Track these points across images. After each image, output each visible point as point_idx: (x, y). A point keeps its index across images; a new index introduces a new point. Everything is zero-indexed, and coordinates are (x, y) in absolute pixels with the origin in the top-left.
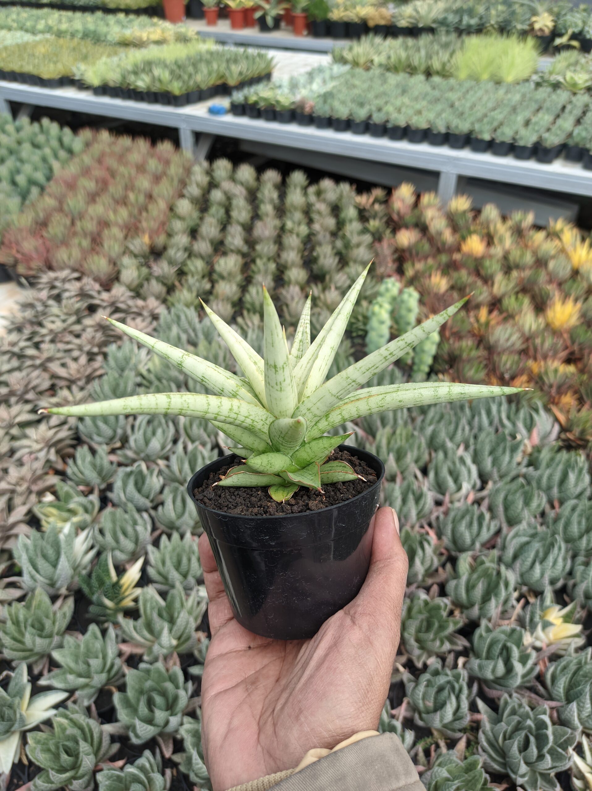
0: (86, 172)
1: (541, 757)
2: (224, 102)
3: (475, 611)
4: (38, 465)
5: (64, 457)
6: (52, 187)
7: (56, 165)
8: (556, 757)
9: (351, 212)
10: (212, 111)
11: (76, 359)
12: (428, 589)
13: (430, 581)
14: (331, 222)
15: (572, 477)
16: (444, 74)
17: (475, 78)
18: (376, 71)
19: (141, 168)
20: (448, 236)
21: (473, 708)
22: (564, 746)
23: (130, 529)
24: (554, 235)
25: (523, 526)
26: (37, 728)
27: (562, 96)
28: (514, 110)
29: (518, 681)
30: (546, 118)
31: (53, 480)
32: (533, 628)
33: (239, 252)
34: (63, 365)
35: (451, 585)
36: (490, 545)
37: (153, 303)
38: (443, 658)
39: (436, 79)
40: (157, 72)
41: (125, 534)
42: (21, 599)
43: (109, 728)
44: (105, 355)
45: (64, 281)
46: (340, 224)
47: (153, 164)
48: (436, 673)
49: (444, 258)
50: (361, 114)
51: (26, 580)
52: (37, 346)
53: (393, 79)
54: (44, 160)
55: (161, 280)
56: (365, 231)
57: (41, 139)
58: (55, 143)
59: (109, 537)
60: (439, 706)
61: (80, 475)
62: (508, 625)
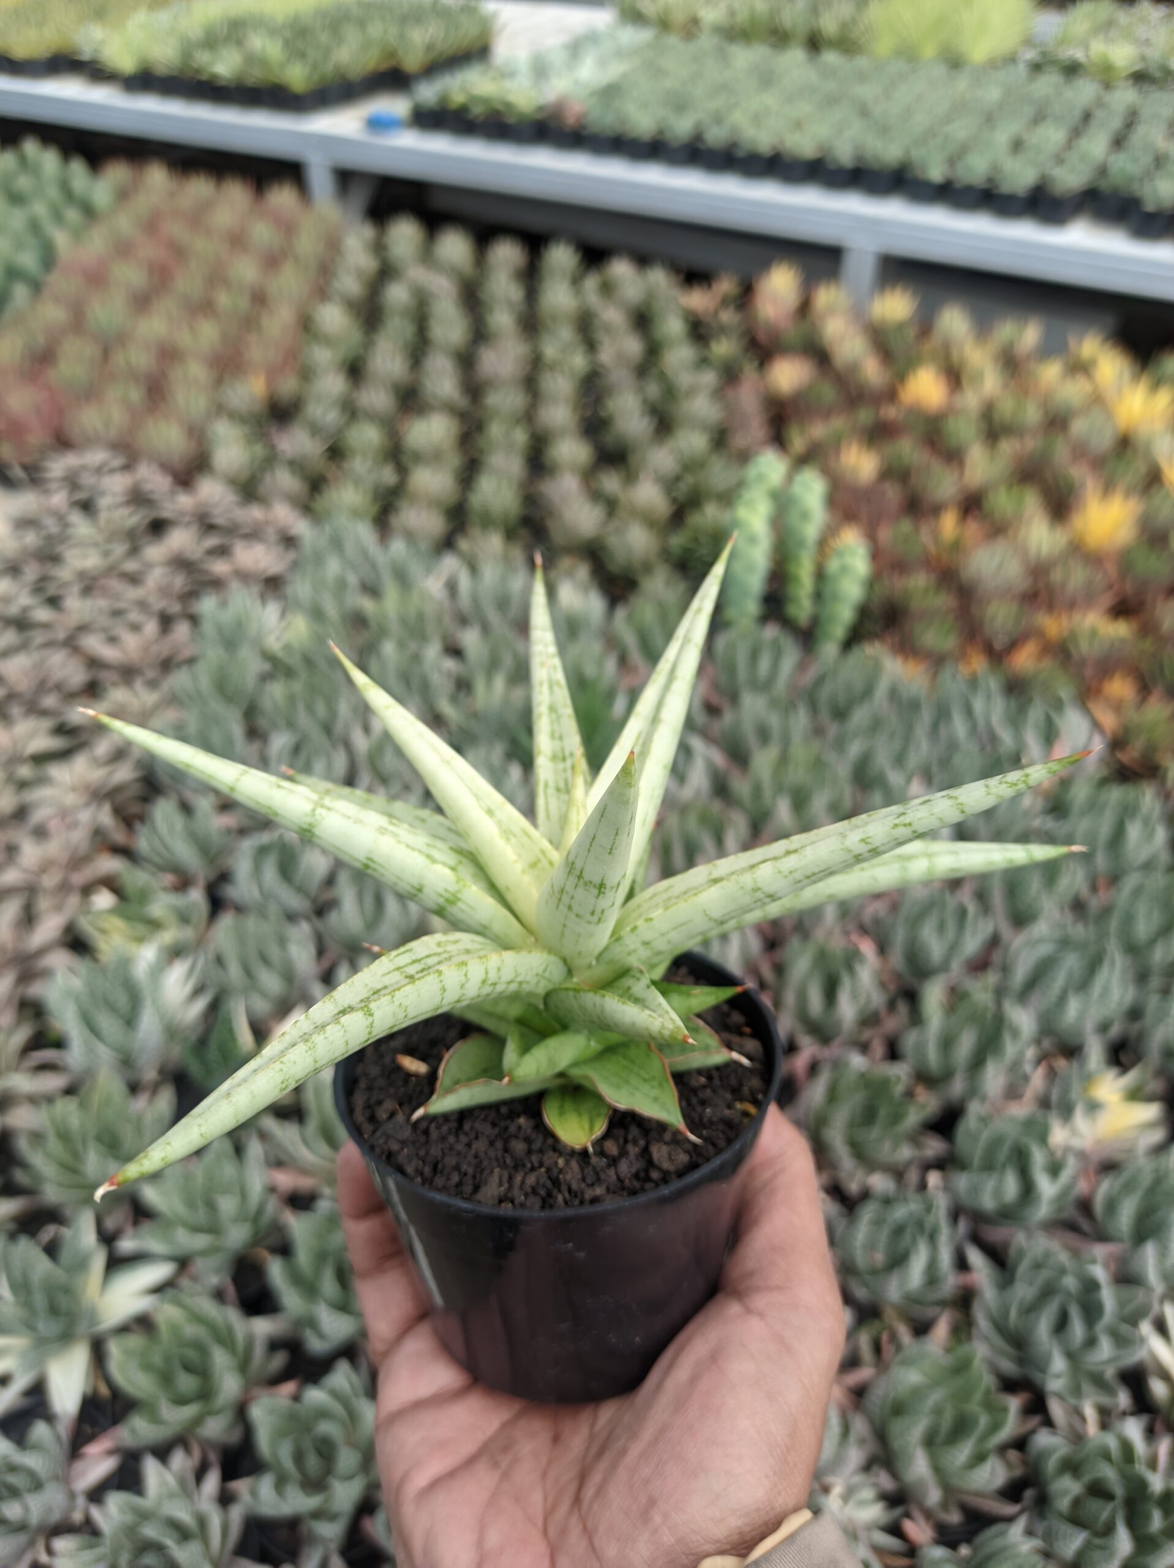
0: (123, 249)
1: (1091, 1342)
2: (396, 106)
3: (957, 1087)
4: (79, 837)
5: (129, 819)
6: (58, 282)
7: (61, 239)
8: (1122, 1341)
9: (673, 326)
10: (376, 124)
11: (136, 628)
12: (864, 1048)
13: (866, 1035)
14: (633, 346)
15: (1134, 831)
16: (847, 44)
17: (908, 54)
18: (706, 41)
19: (237, 240)
20: (872, 371)
21: (962, 1264)
22: (1133, 1320)
23: (274, 952)
24: (1079, 368)
25: (1041, 928)
26: (123, 1329)
27: (1085, 91)
28: (989, 119)
29: (1043, 1210)
30: (1053, 136)
31: (109, 864)
32: (1067, 1111)
33: (451, 409)
34: (113, 640)
35: (909, 1041)
36: (979, 965)
37: (283, 514)
38: (898, 1174)
39: (830, 57)
40: (258, 43)
41: (265, 960)
42: (70, 1091)
43: (263, 1327)
44: (194, 620)
45: (99, 470)
46: (653, 351)
47: (262, 233)
48: (887, 1202)
49: (865, 416)
50: (682, 127)
51: (75, 1056)
52: (54, 602)
53: (744, 57)
54: (35, 227)
55: (296, 465)
56: (703, 362)
57: (24, 183)
58: (53, 192)
59: (234, 971)
60: (898, 1261)
61: (165, 853)
62: (1021, 1110)
